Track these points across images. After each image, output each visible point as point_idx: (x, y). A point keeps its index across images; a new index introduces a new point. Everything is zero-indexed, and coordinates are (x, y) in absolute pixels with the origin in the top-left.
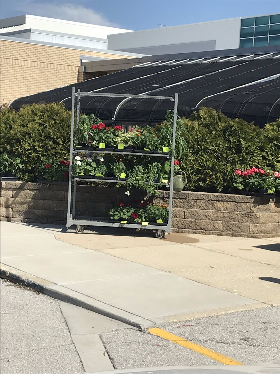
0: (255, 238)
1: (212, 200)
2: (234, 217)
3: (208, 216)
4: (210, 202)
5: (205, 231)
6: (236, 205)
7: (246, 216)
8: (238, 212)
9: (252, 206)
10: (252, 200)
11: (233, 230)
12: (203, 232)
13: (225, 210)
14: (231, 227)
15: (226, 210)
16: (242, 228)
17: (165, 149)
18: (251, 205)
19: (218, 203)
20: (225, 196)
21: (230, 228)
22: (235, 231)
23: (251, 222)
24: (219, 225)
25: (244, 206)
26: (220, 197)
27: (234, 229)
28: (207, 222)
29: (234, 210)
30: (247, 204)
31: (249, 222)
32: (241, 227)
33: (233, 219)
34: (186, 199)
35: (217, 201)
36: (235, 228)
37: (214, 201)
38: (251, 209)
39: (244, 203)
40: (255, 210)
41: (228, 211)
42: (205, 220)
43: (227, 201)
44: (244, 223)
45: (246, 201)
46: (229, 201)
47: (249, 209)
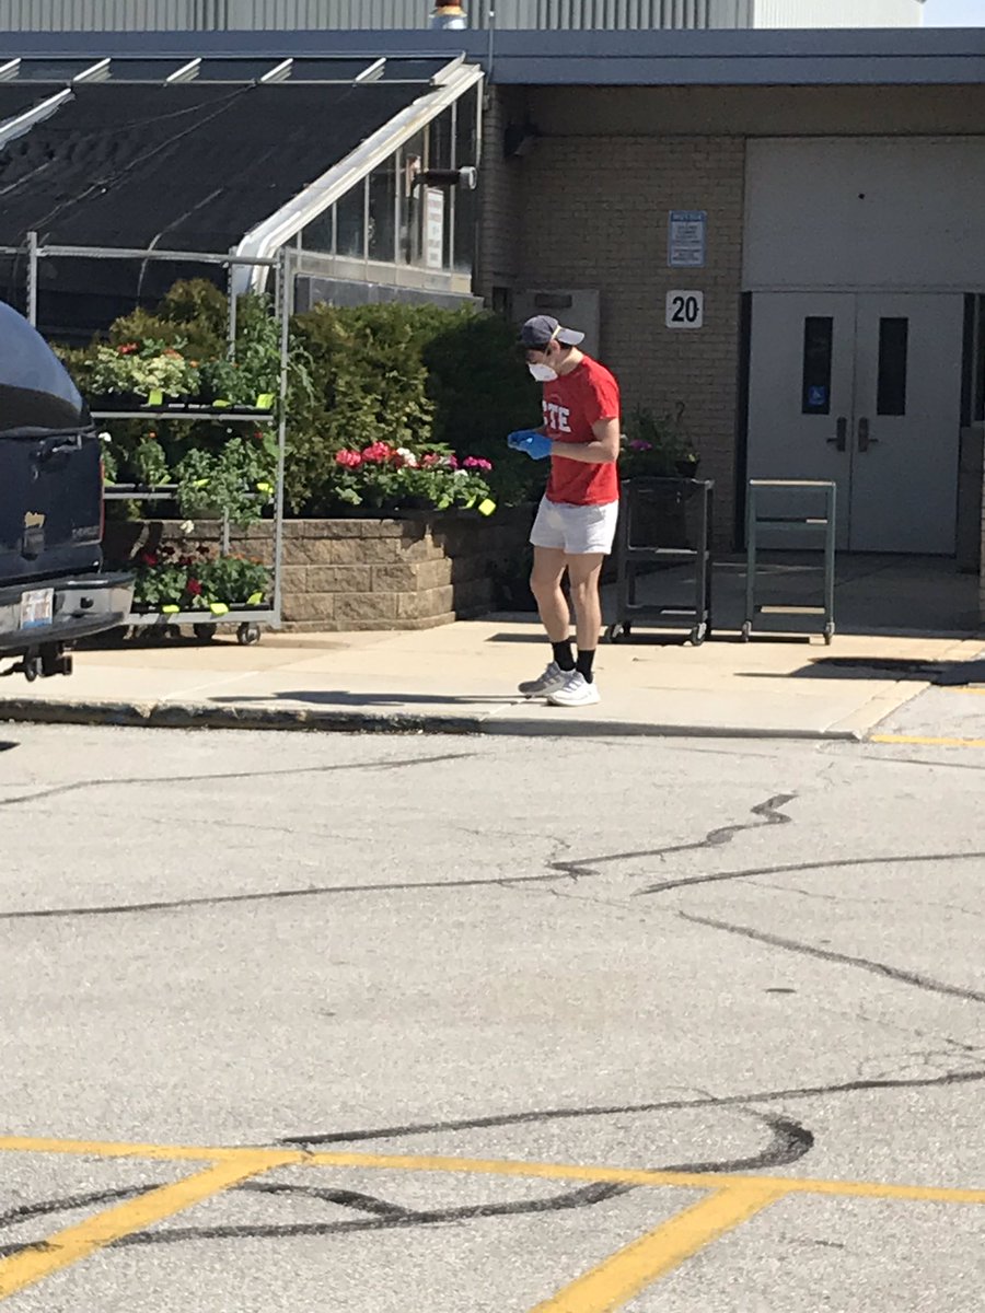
0: (413, 628)
1: (303, 538)
2: (359, 579)
3: (297, 582)
4: (298, 543)
5: (294, 623)
6: (360, 545)
7: (387, 574)
8: (365, 563)
9: (399, 545)
10: (398, 531)
11: (359, 614)
12: (290, 627)
13: (336, 563)
14: (355, 605)
15: (338, 560)
16: (381, 606)
17: (263, 402)
18: (396, 543)
19: (317, 543)
20: (336, 524)
21: (352, 610)
22: (365, 616)
23: (401, 589)
24: (326, 603)
25: (379, 547)
26: (323, 529)
27: (361, 612)
28: (297, 598)
29: (358, 559)
30: (388, 541)
31: (395, 588)
32: (379, 603)
33: (358, 583)
34: (239, 540)
35: (316, 538)
36: (365, 609)
37: (309, 538)
38: (397, 555)
39: (380, 538)
40: (406, 554)
41: (343, 563)
42: (292, 592)
43: (338, 538)
44: (382, 592)
45: (385, 533)
46: (345, 538)
47: (392, 555)
